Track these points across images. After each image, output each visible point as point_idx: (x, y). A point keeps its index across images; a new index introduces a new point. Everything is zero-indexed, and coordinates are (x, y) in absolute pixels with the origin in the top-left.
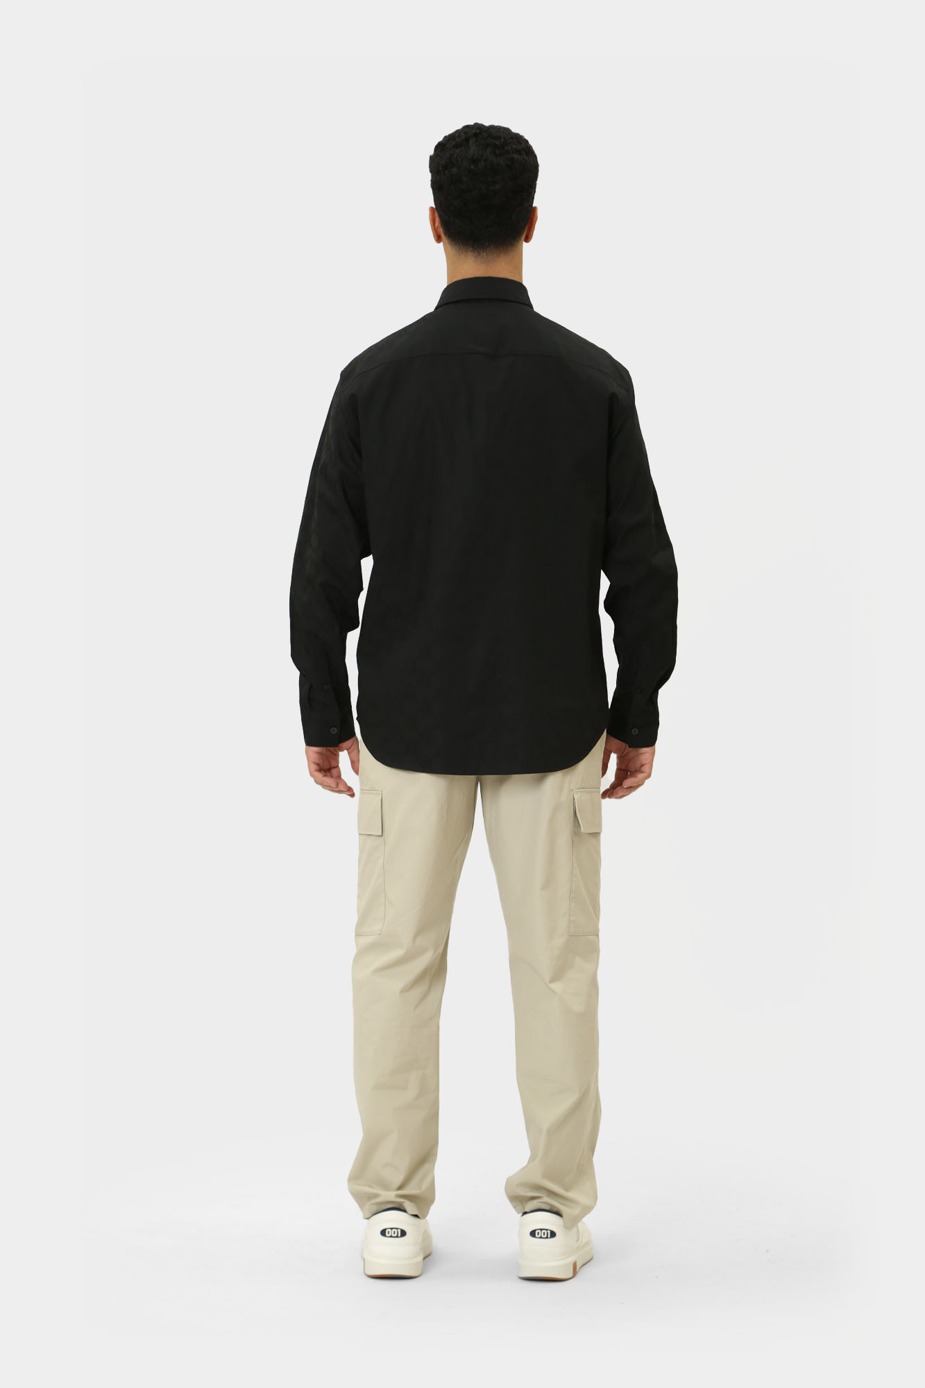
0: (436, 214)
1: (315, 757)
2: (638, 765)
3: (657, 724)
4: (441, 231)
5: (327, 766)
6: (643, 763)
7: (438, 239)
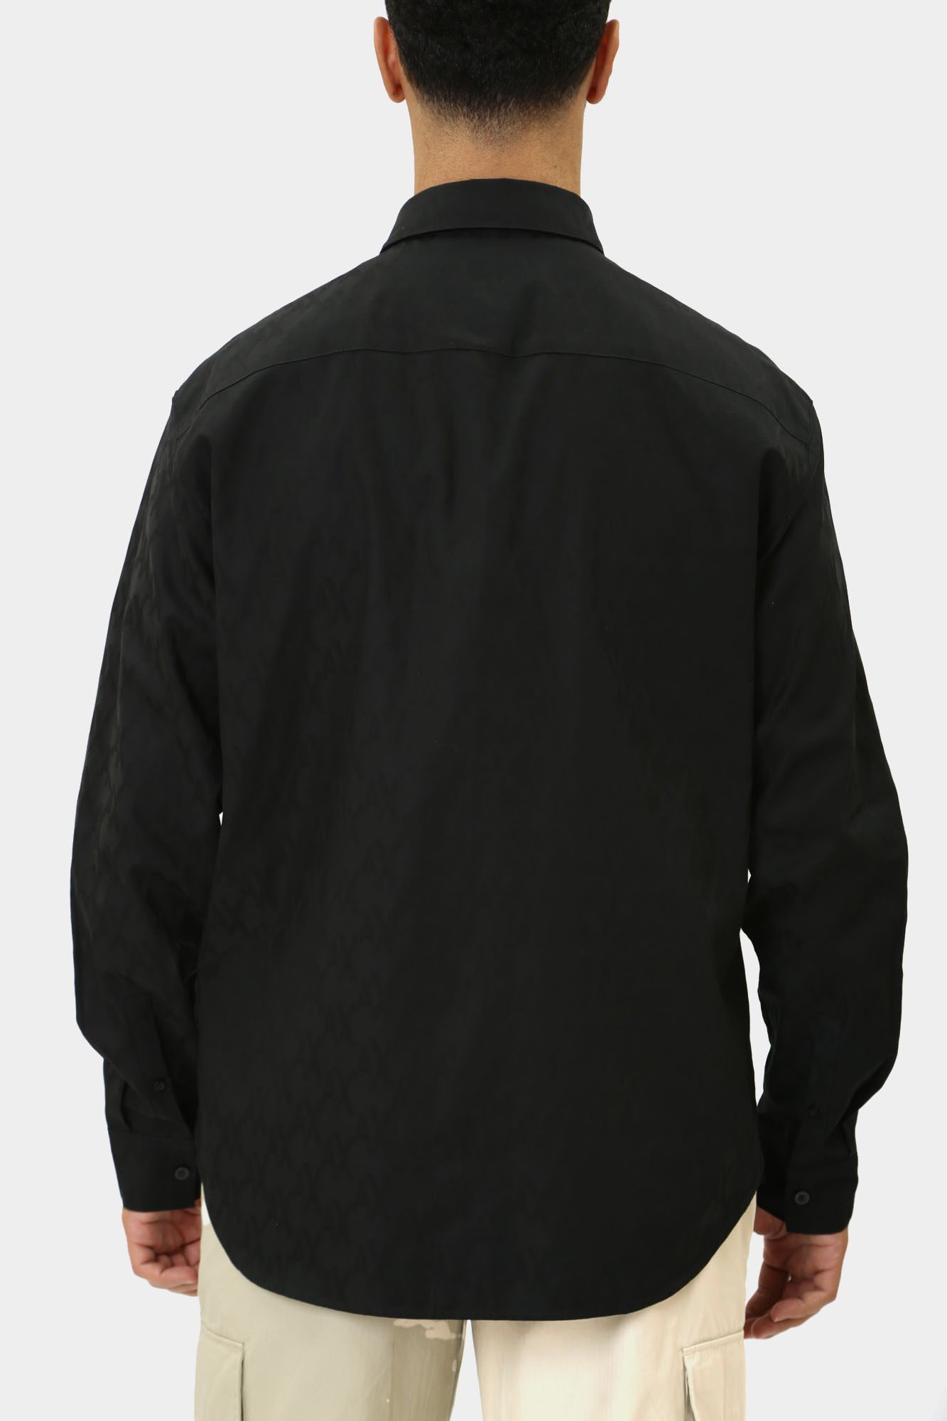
0: (391, 35)
1: (143, 1234)
2: (809, 1267)
3: (852, 1181)
4: (401, 71)
5: (173, 1241)
6: (821, 1268)
7: (396, 92)
